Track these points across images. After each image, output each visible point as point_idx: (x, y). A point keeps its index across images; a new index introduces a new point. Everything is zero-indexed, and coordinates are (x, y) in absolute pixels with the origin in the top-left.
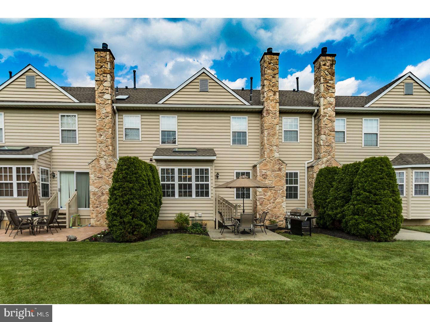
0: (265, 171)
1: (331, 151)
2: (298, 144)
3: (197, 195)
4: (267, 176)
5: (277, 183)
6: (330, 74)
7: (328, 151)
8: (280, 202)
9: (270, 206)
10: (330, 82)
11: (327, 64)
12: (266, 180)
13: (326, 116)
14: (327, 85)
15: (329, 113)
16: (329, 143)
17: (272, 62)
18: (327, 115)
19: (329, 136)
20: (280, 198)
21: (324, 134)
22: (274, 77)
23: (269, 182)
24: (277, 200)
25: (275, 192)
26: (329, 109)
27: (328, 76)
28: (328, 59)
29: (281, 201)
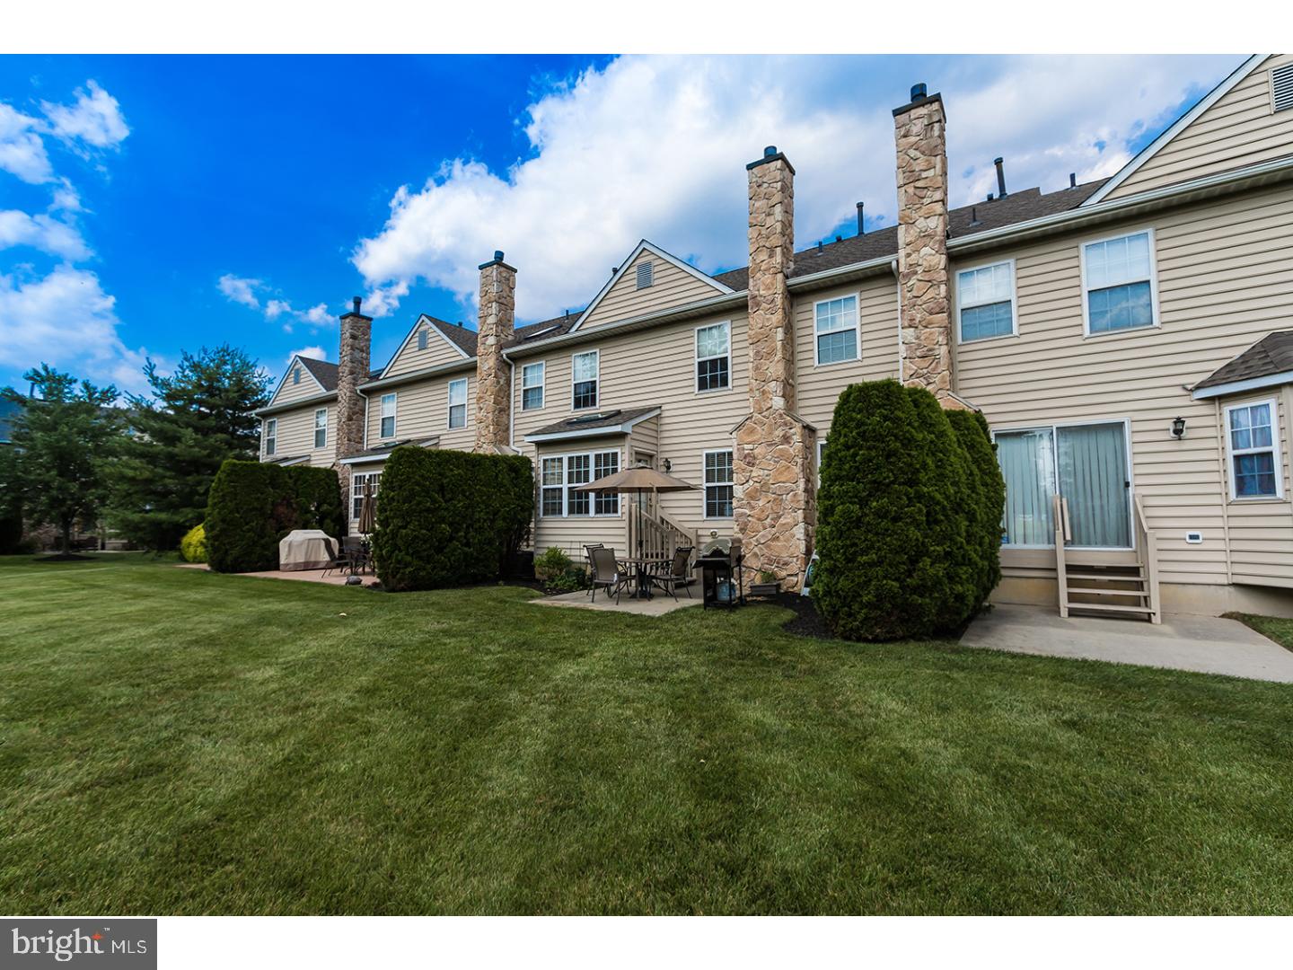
0: (751, 446)
1: (934, 369)
2: (860, 364)
3: (598, 511)
4: (755, 458)
5: (781, 473)
6: (923, 153)
7: (925, 371)
8: (788, 523)
9: (763, 536)
10: (924, 175)
11: (915, 130)
12: (754, 469)
13: (915, 273)
14: (916, 188)
15: (925, 264)
16: (925, 349)
17: (765, 180)
18: (920, 270)
19: (926, 327)
20: (789, 513)
21: (910, 326)
22: (769, 215)
23: (761, 473)
24: (782, 520)
25: (775, 500)
26: (926, 250)
27: (918, 161)
28: (916, 116)
29: (790, 520)
